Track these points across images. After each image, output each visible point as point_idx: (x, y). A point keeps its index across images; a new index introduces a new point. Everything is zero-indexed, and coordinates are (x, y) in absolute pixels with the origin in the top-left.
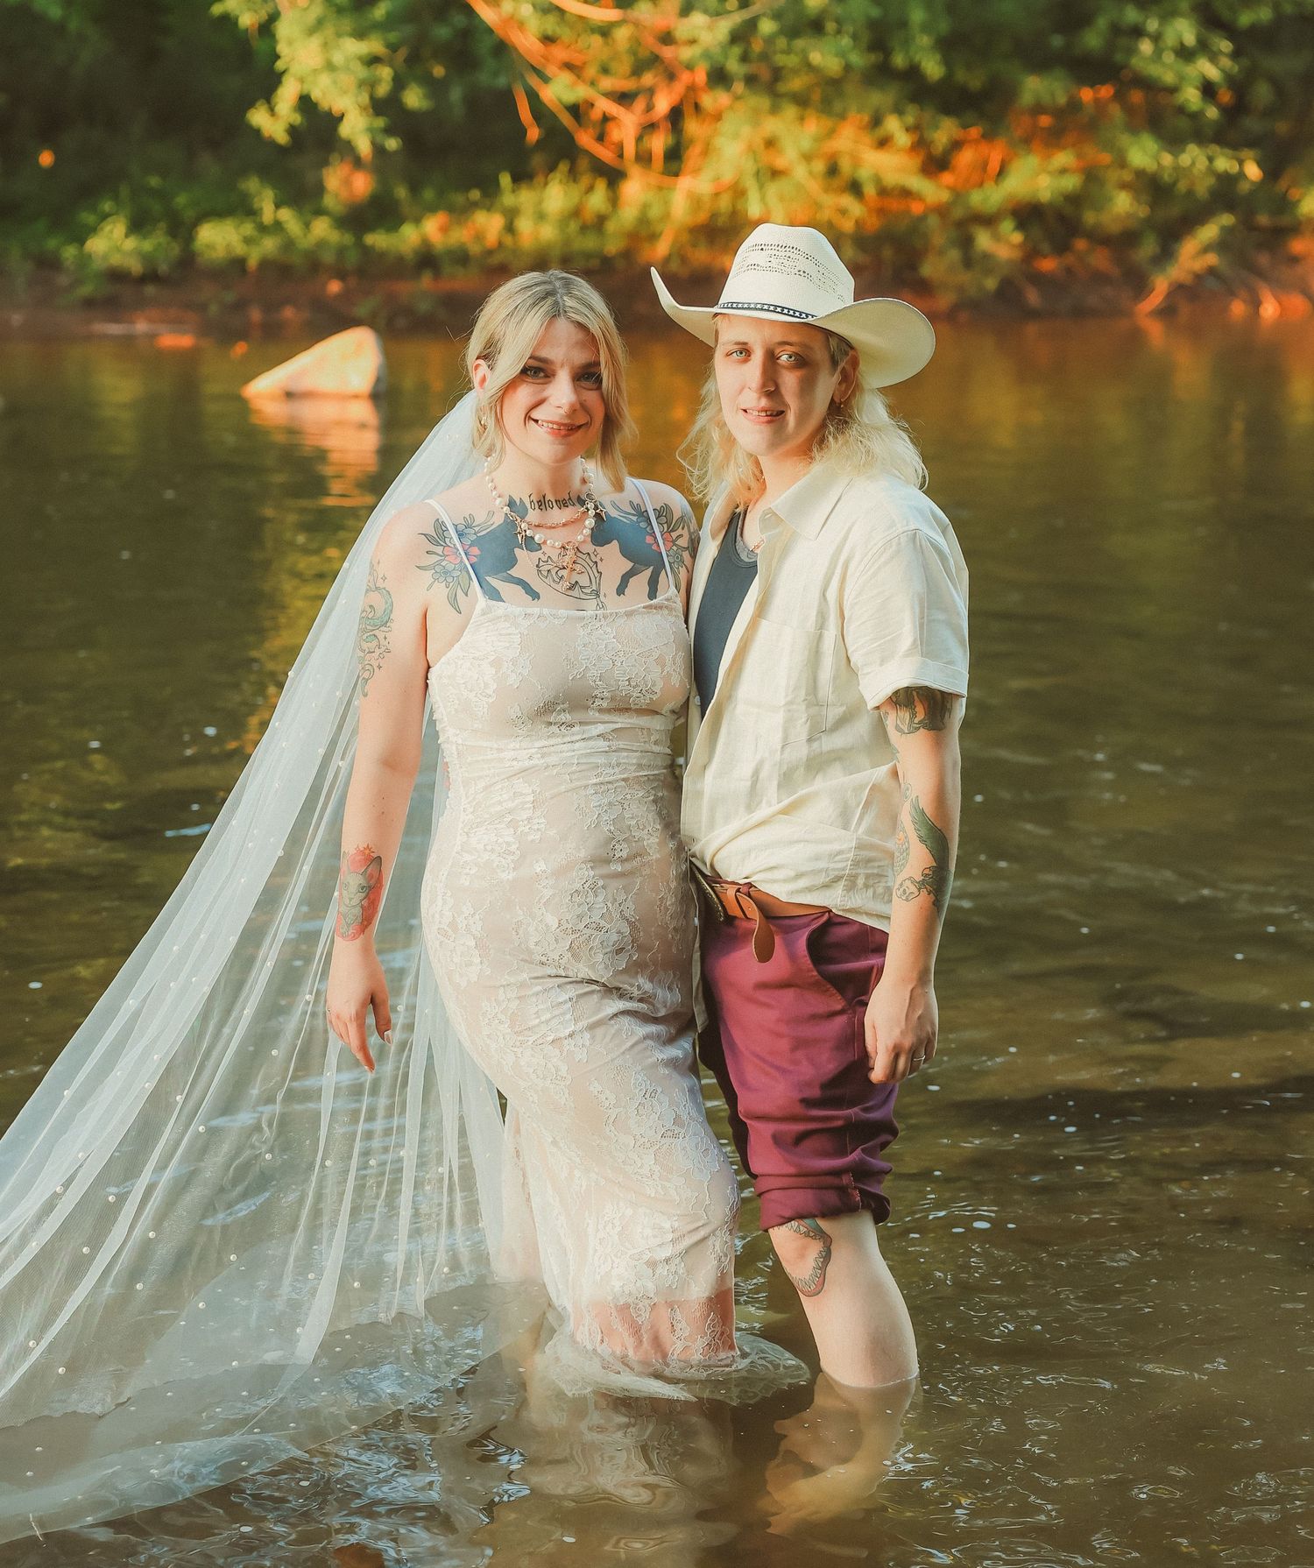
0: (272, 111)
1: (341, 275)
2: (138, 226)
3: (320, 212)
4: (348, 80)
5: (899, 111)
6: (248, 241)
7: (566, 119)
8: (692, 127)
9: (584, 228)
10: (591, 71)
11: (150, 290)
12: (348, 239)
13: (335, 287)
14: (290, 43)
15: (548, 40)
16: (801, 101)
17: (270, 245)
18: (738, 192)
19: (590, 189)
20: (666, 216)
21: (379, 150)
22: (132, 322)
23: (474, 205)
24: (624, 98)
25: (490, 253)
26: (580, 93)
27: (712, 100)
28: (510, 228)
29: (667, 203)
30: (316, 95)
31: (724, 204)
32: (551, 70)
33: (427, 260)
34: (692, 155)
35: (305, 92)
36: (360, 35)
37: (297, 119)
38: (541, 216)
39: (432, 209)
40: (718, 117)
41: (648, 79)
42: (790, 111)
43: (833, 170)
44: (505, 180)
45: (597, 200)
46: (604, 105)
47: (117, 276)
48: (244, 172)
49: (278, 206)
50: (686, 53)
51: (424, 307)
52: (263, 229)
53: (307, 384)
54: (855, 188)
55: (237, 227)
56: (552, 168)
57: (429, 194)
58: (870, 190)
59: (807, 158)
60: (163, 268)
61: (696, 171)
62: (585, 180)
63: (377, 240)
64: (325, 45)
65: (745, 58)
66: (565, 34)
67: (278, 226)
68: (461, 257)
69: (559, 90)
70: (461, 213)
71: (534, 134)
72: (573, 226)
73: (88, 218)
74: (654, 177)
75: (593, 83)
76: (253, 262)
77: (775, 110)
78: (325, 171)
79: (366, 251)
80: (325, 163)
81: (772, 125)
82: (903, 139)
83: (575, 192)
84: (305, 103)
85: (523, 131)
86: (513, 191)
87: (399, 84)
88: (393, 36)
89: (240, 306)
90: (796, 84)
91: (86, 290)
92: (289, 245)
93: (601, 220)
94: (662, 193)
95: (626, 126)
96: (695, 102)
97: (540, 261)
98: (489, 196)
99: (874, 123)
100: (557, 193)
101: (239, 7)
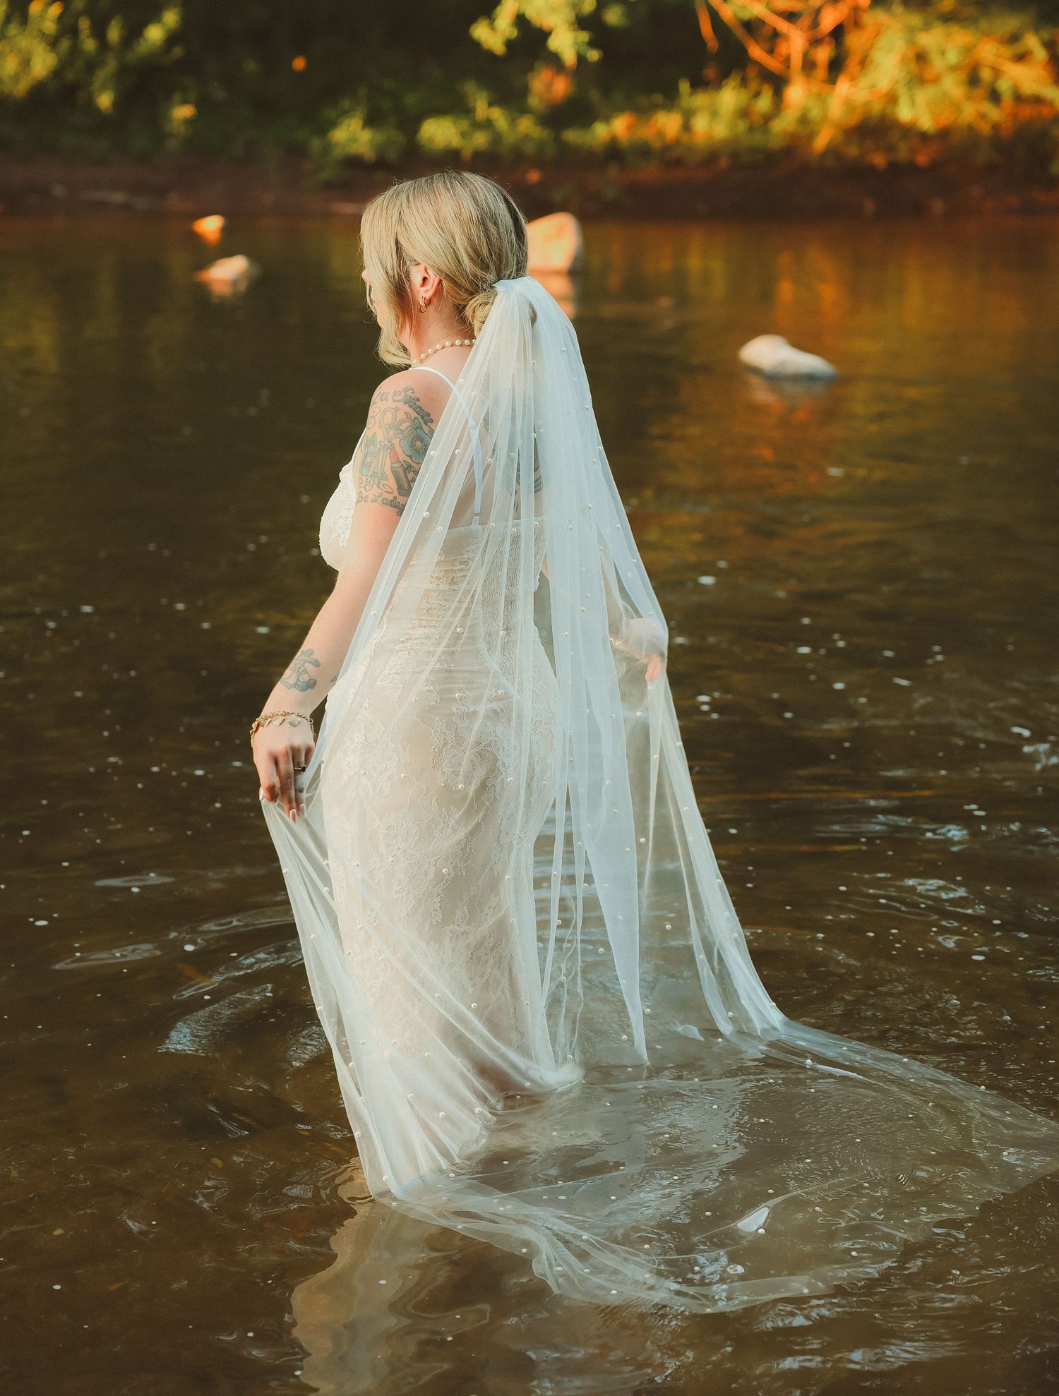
0: (493, 26)
1: (541, 166)
2: (371, 121)
3: (525, 111)
5: (1037, 29)
6: (464, 135)
7: (739, 33)
8: (854, 41)
9: (751, 129)
11: (380, 175)
12: (548, 134)
13: (534, 176)
16: (949, 19)
17: (480, 140)
18: (892, 99)
19: (757, 95)
20: (825, 118)
21: (581, 59)
23: (655, 108)
24: (793, 17)
25: (667, 148)
26: (756, 10)
27: (875, 18)
28: (687, 127)
29: (825, 109)
30: (530, 12)
31: (877, 108)
33: (614, 152)
34: (852, 64)
35: (521, 12)
37: (513, 33)
38: (714, 114)
39: (620, 109)
40: (877, 33)
42: (940, 28)
43: (975, 79)
44: (684, 86)
45: (764, 103)
46: (777, 23)
47: (354, 162)
48: (463, 76)
49: (490, 105)
51: (610, 193)
52: (477, 126)
54: (995, 96)
55: (454, 123)
56: (724, 76)
57: (618, 97)
58: (1007, 98)
59: (953, 69)
60: (392, 155)
61: (854, 79)
62: (754, 87)
63: (572, 136)
67: (488, 124)
68: (643, 151)
69: (737, 8)
70: (644, 112)
71: (712, 46)
72: (742, 126)
73: (330, 113)
74: (815, 87)
75: (767, 3)
76: (467, 154)
77: (927, 27)
78: (530, 75)
79: (563, 146)
80: (530, 68)
81: (924, 39)
82: (1040, 54)
83: (746, 96)
84: (521, 21)
85: (703, 41)
86: (692, 94)
87: (600, 3)
91: (326, 175)
92: (497, 138)
93: (768, 119)
94: (821, 98)
95: (796, 41)
96: (855, 19)
97: (711, 156)
98: (670, 99)
99: (1014, 39)
100: (729, 97)
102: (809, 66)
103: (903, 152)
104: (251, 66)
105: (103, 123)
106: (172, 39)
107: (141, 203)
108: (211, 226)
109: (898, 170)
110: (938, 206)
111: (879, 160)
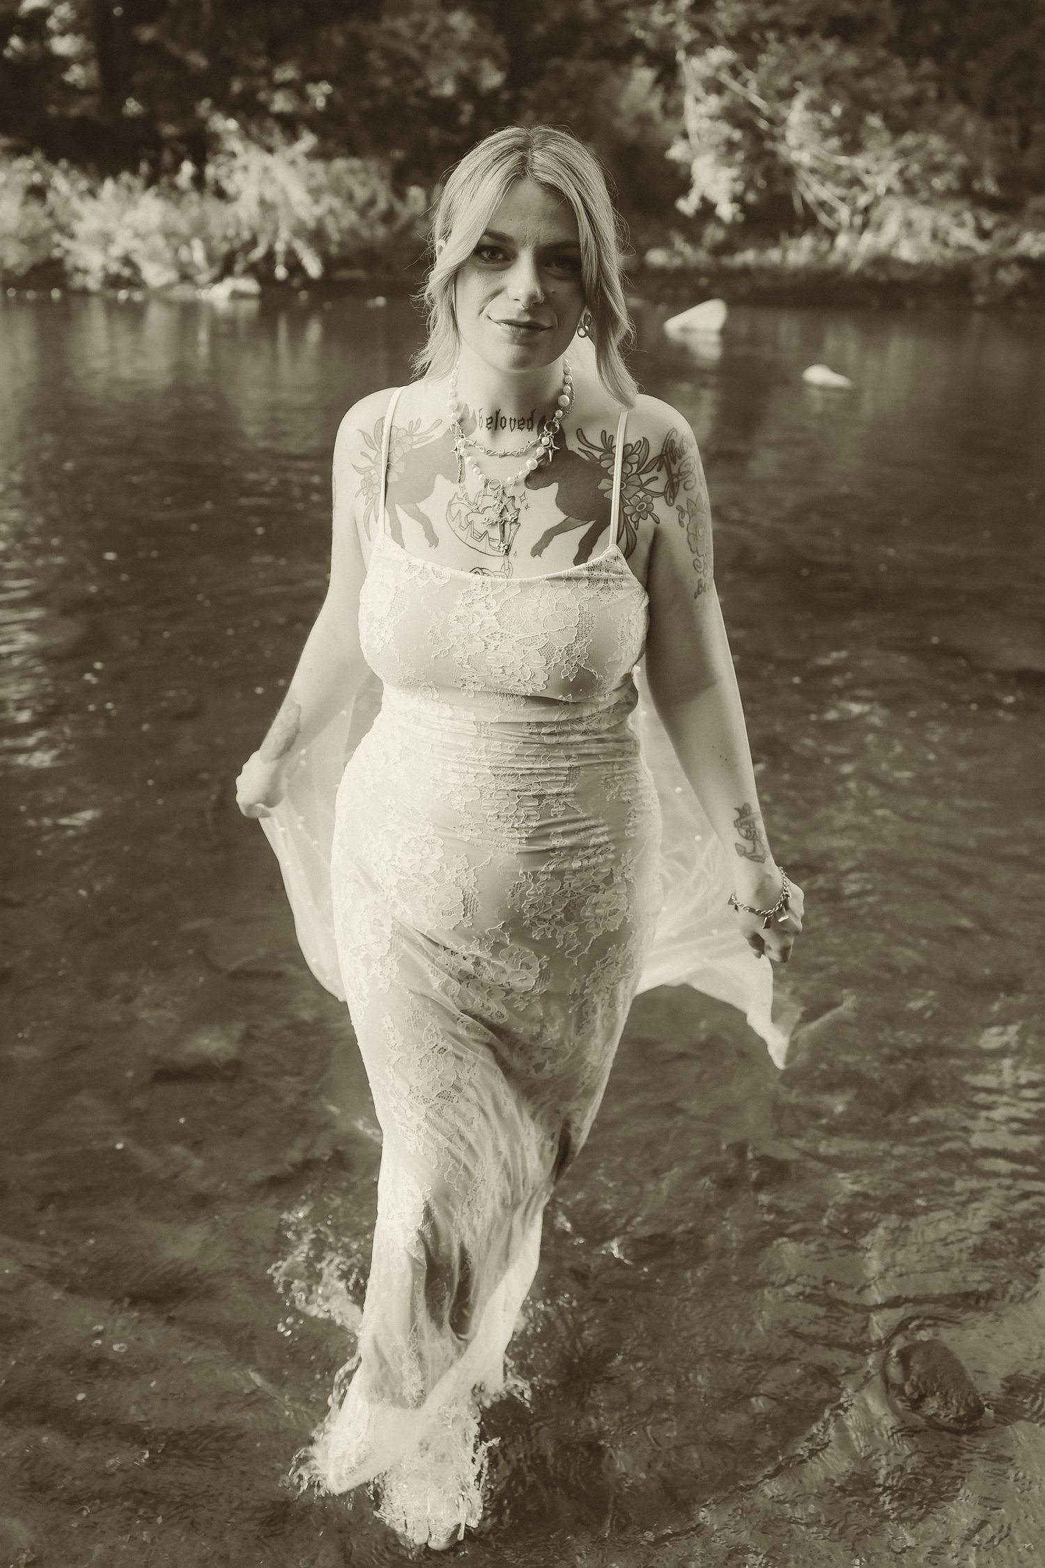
0: (688, 201)
1: (709, 277)
3: (701, 246)
4: (724, 188)
5: (971, 210)
6: (669, 259)
7: (815, 208)
8: (875, 215)
9: (817, 259)
12: (713, 259)
13: (705, 281)
14: (699, 171)
16: (926, 203)
17: (677, 262)
18: (894, 245)
19: (822, 240)
20: (856, 255)
21: (734, 219)
23: (769, 246)
24: (843, 199)
25: (773, 268)
26: (824, 195)
27: (886, 202)
28: (784, 257)
29: (856, 247)
30: (708, 194)
31: (885, 250)
33: (745, 271)
35: (703, 194)
36: (730, 165)
37: (698, 205)
38: (799, 253)
39: (750, 247)
40: (888, 209)
41: (856, 190)
42: (921, 206)
43: (936, 234)
44: (784, 235)
45: (825, 245)
46: (835, 202)
48: (670, 228)
49: (684, 243)
50: (876, 180)
51: (744, 291)
52: (676, 254)
54: (946, 245)
55: (665, 252)
56: (806, 230)
57: (750, 240)
58: (953, 246)
59: (926, 230)
61: (874, 233)
62: (820, 236)
63: (726, 261)
64: (716, 171)
65: (903, 183)
67: (681, 254)
68: (761, 270)
69: (815, 195)
70: (762, 248)
71: (800, 214)
72: (813, 258)
74: (853, 237)
76: (670, 269)
77: (914, 207)
78: (705, 228)
79: (720, 266)
80: (708, 225)
81: (913, 213)
82: (971, 223)
83: (815, 242)
84: (704, 200)
85: (795, 213)
86: (788, 239)
87: (746, 189)
88: (744, 168)
89: (663, 288)
90: (925, 194)
92: (685, 260)
94: (854, 244)
95: (844, 213)
96: (876, 201)
97: (796, 273)
98: (775, 241)
99: (957, 215)
100: (807, 242)
101: (677, 152)
102: (851, 225)
103: (897, 274)
109: (893, 285)
110: (910, 304)
111: (882, 278)
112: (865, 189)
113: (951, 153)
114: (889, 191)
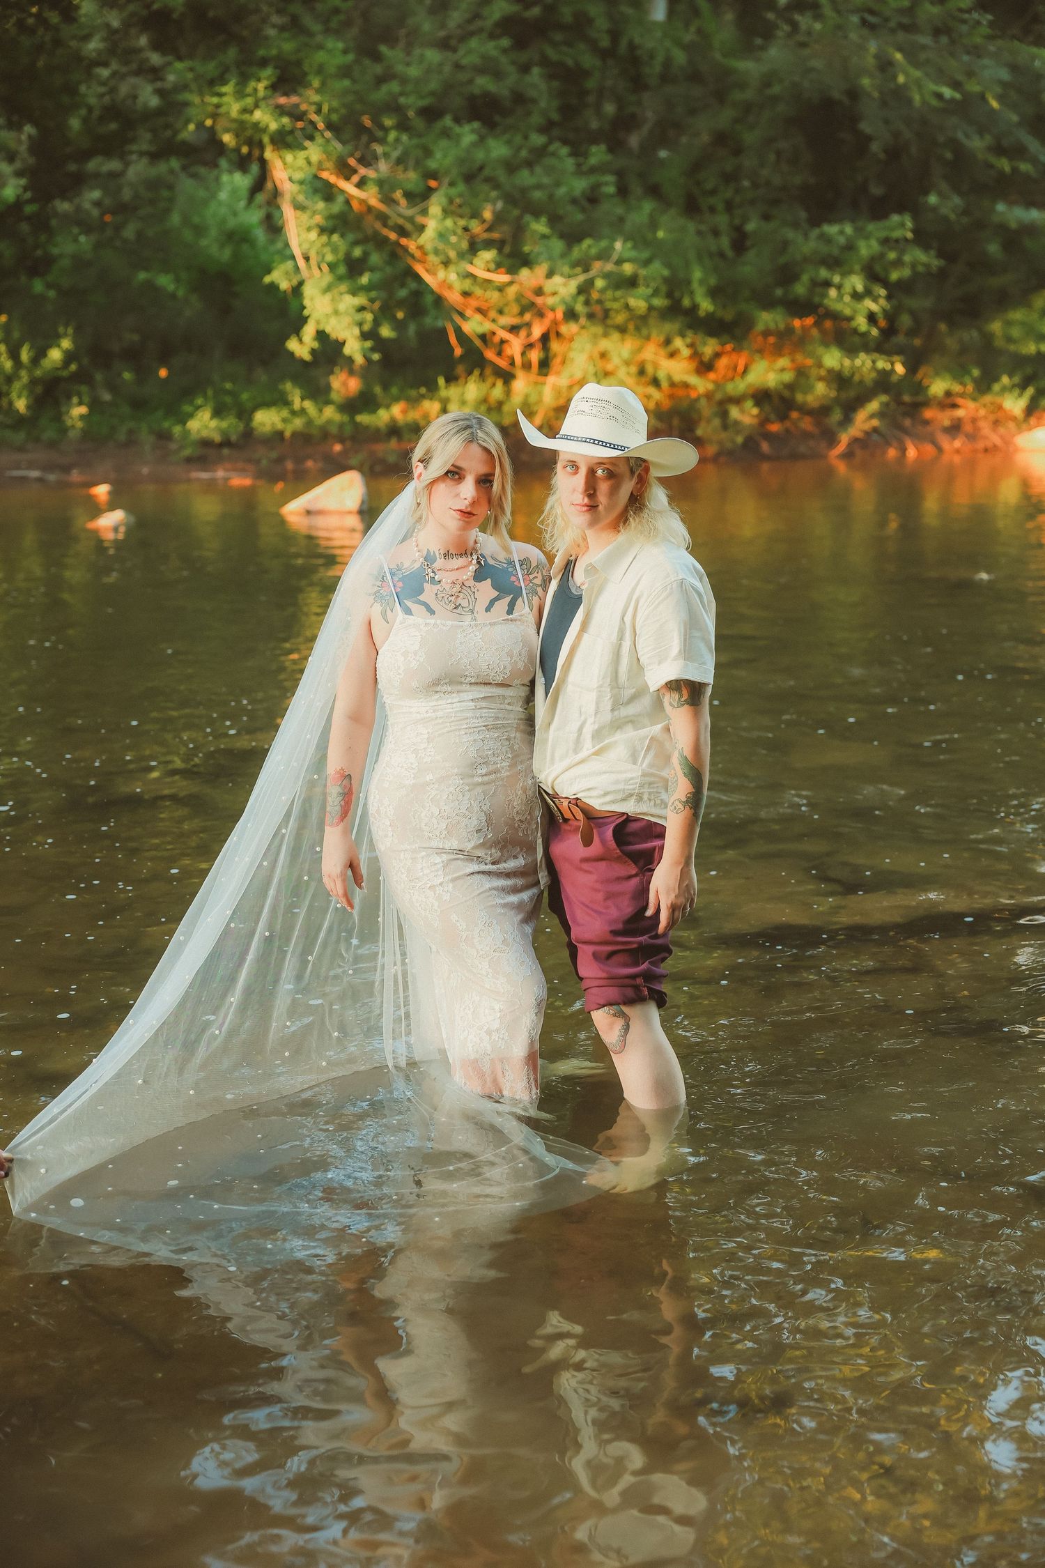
0: (300, 340)
1: (341, 440)
2: (218, 413)
3: (328, 402)
4: (347, 320)
5: (683, 336)
6: (284, 420)
7: (478, 343)
8: (555, 346)
9: (490, 408)
10: (493, 314)
11: (226, 451)
12: (346, 418)
13: (338, 448)
14: (312, 299)
15: (466, 294)
16: (622, 330)
17: (298, 423)
19: (494, 385)
20: (540, 401)
21: (368, 361)
22: (215, 471)
23: (423, 397)
24: (514, 329)
26: (486, 326)
27: (568, 329)
29: (540, 394)
30: (328, 330)
32: (468, 313)
33: (394, 430)
34: (556, 362)
36: (354, 293)
37: (316, 345)
38: (463, 402)
39: (397, 399)
40: (571, 340)
41: (527, 317)
42: (616, 336)
43: (642, 372)
44: (441, 381)
45: (498, 392)
46: (503, 334)
47: (206, 443)
48: (282, 379)
49: (303, 399)
50: (550, 301)
51: (392, 459)
52: (293, 413)
53: (319, 505)
54: (655, 382)
55: (278, 413)
56: (470, 373)
57: (394, 390)
58: (665, 384)
59: (627, 363)
60: (234, 438)
61: (558, 373)
62: (490, 380)
63: (363, 418)
64: (333, 300)
65: (587, 303)
66: (478, 291)
67: (303, 411)
68: (415, 428)
69: (474, 325)
70: (414, 402)
71: (458, 351)
72: (483, 408)
73: (187, 408)
74: (533, 377)
75: (494, 321)
76: (288, 434)
77: (606, 335)
78: (331, 377)
79: (356, 426)
80: (332, 372)
81: (605, 344)
82: (686, 352)
83: (484, 387)
84: (321, 335)
85: (452, 350)
86: (446, 388)
87: (377, 323)
88: (373, 294)
89: (280, 460)
90: (620, 319)
91: (187, 452)
92: (310, 423)
93: (500, 404)
94: (537, 387)
95: (515, 346)
96: (555, 330)
98: (432, 390)
100: (473, 389)
101: (280, 277)
102: (528, 364)
104: (127, 376)
105: (20, 422)
106: (69, 357)
107: (52, 477)
108: (102, 490)
112: (541, 315)
113: (647, 263)
114: (571, 315)
